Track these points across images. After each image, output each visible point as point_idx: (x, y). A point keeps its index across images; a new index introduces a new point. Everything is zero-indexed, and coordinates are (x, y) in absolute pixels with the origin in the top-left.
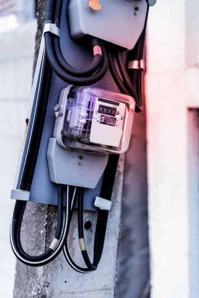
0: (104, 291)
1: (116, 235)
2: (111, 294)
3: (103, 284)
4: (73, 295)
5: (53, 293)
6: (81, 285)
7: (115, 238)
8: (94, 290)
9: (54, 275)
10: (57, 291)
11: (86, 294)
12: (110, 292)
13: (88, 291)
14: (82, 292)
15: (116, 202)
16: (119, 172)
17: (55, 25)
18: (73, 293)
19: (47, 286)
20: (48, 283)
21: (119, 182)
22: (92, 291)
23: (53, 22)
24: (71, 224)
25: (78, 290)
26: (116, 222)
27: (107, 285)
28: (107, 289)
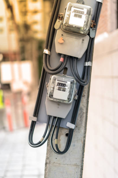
0: (75, 166)
1: (82, 141)
2: (79, 168)
3: (75, 163)
4: (59, 165)
5: (50, 162)
6: (64, 161)
7: (81, 142)
8: (70, 165)
9: (51, 155)
10: (52, 162)
11: (66, 165)
12: (79, 167)
13: (68, 165)
14: (64, 165)
15: (82, 126)
16: (83, 112)
17: (47, 50)
18: (60, 164)
19: (48, 159)
20: (48, 158)
21: (83, 117)
22: (69, 165)
23: (47, 49)
24: (59, 133)
25: (62, 163)
26: (82, 135)
27: (77, 163)
28: (77, 165)
